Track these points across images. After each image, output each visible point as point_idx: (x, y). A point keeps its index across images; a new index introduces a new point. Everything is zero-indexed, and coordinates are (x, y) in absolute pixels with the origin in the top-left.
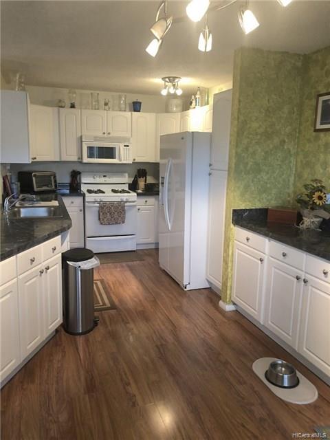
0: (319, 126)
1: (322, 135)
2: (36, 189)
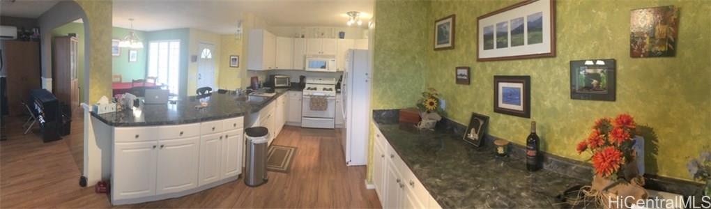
0: (437, 47)
1: (439, 52)
2: (276, 85)
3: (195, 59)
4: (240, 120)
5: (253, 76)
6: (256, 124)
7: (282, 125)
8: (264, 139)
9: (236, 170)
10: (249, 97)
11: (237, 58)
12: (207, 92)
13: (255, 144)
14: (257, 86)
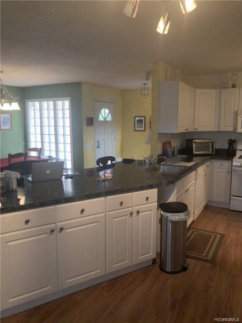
2: (195, 153)
3: (91, 121)
4: (153, 193)
5: (165, 140)
6: (172, 199)
7: (204, 204)
8: (184, 217)
9: (150, 253)
10: (162, 167)
11: (143, 118)
12: (109, 162)
13: (171, 222)
14: (170, 153)
